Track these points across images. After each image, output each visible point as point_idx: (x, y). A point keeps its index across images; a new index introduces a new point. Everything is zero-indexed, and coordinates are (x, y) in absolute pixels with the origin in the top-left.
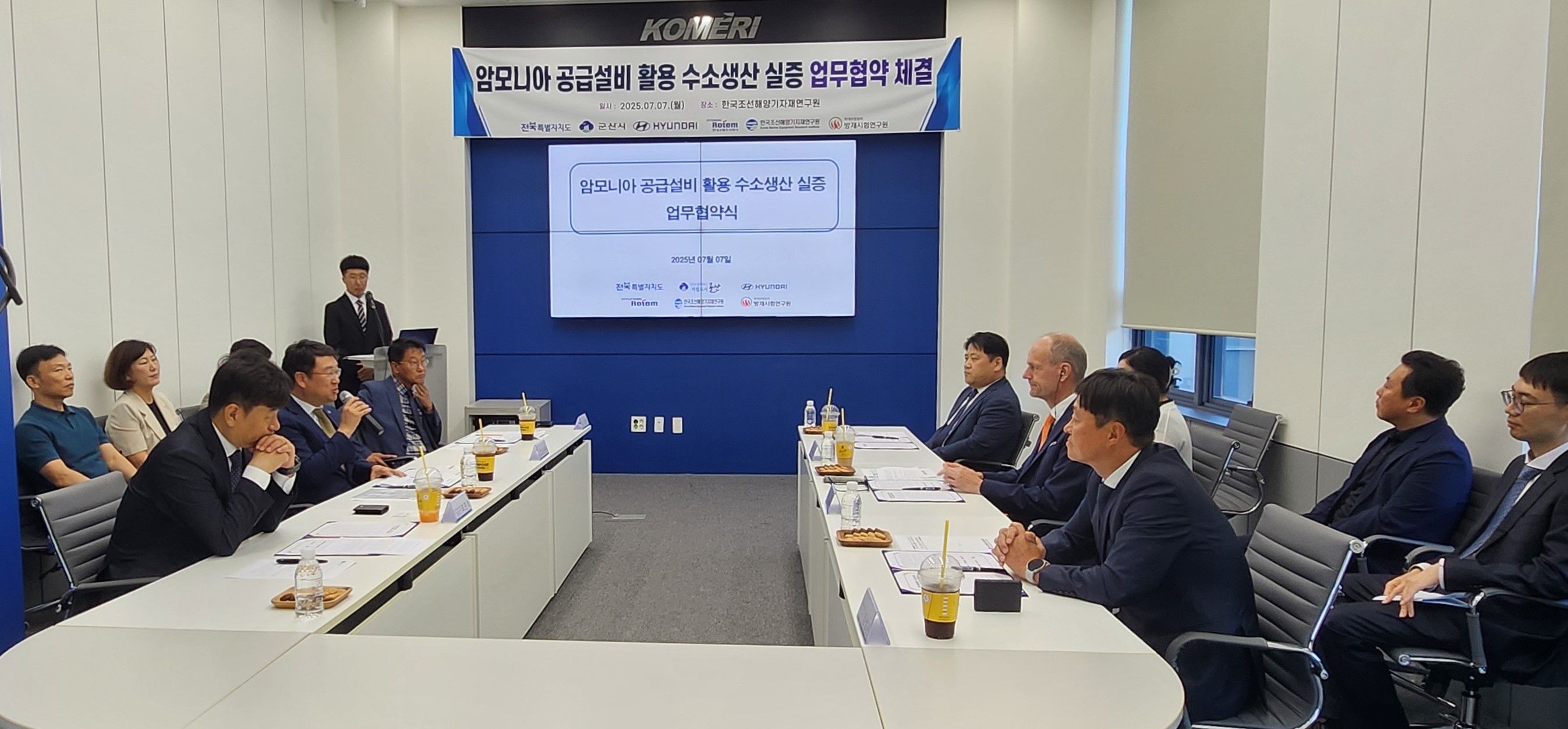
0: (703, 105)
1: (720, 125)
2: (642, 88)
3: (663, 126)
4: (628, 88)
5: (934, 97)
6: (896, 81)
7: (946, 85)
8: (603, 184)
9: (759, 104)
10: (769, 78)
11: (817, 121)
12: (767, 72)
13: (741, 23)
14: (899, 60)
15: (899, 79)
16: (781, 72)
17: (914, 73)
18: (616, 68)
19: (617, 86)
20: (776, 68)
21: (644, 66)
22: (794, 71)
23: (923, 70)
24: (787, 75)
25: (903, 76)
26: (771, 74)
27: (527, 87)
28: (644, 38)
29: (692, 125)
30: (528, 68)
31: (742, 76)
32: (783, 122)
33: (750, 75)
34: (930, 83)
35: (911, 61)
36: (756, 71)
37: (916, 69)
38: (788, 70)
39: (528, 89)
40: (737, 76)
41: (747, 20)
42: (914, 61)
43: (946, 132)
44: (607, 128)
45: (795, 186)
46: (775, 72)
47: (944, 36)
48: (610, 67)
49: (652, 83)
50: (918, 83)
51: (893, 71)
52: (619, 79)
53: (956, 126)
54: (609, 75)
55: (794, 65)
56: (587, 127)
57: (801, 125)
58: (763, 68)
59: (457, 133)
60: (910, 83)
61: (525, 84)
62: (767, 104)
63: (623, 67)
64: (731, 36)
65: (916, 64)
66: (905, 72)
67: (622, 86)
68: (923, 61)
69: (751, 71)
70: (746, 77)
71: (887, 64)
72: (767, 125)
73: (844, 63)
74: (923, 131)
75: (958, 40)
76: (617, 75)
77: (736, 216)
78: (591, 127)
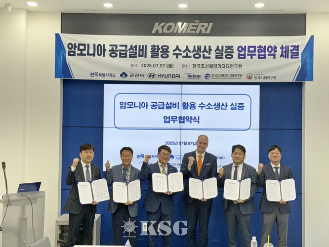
0: (183, 66)
1: (191, 76)
2: (152, 57)
3: (163, 76)
4: (146, 57)
5: (300, 64)
6: (281, 57)
7: (306, 58)
8: (131, 104)
9: (211, 66)
10: (216, 53)
11: (241, 75)
12: (216, 51)
13: (203, 26)
14: (282, 46)
15: (282, 55)
16: (222, 51)
17: (290, 53)
18: (140, 46)
19: (140, 56)
20: (220, 48)
21: (154, 46)
22: (229, 50)
23: (294, 51)
24: (225, 52)
25: (284, 54)
26: (218, 52)
27: (94, 55)
28: (154, 32)
29: (178, 76)
30: (94, 45)
31: (203, 52)
32: (223, 75)
33: (207, 52)
34: (298, 58)
35: (288, 46)
36: (210, 50)
37: (291, 50)
38: (226, 50)
39: (94, 56)
40: (200, 52)
41: (206, 24)
42: (290, 47)
43: (306, 82)
44: (134, 76)
45: (229, 107)
46: (220, 51)
47: (305, 35)
48: (136, 46)
49: (158, 54)
50: (292, 57)
51: (279, 51)
52: (141, 52)
53: (311, 79)
54: (136, 50)
55: (230, 47)
56: (124, 76)
57: (232, 77)
58: (214, 48)
59: (56, 76)
60: (288, 58)
61: (92, 53)
62: (215, 66)
63: (143, 46)
64: (198, 31)
65: (291, 48)
66: (285, 52)
67: (142, 56)
68: (294, 46)
69: (207, 49)
70: (205, 53)
71: (276, 48)
72: (215, 77)
73: (254, 47)
74: (294, 81)
75: (312, 37)
76: (140, 50)
77: (199, 122)
78: (126, 75)
